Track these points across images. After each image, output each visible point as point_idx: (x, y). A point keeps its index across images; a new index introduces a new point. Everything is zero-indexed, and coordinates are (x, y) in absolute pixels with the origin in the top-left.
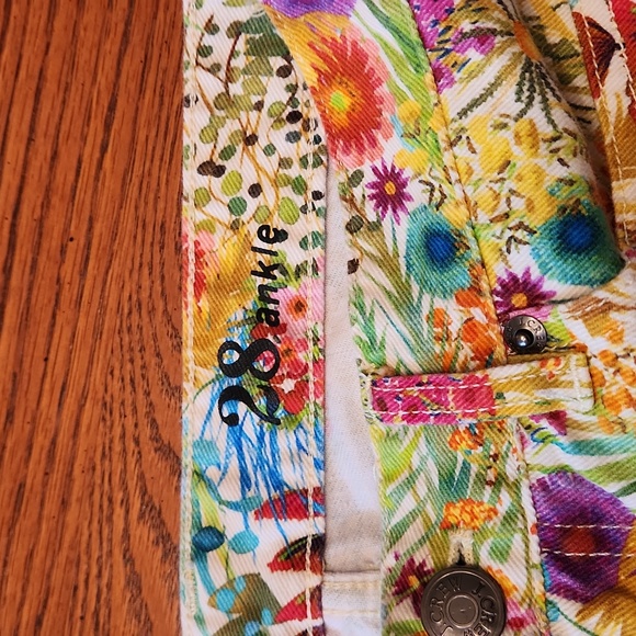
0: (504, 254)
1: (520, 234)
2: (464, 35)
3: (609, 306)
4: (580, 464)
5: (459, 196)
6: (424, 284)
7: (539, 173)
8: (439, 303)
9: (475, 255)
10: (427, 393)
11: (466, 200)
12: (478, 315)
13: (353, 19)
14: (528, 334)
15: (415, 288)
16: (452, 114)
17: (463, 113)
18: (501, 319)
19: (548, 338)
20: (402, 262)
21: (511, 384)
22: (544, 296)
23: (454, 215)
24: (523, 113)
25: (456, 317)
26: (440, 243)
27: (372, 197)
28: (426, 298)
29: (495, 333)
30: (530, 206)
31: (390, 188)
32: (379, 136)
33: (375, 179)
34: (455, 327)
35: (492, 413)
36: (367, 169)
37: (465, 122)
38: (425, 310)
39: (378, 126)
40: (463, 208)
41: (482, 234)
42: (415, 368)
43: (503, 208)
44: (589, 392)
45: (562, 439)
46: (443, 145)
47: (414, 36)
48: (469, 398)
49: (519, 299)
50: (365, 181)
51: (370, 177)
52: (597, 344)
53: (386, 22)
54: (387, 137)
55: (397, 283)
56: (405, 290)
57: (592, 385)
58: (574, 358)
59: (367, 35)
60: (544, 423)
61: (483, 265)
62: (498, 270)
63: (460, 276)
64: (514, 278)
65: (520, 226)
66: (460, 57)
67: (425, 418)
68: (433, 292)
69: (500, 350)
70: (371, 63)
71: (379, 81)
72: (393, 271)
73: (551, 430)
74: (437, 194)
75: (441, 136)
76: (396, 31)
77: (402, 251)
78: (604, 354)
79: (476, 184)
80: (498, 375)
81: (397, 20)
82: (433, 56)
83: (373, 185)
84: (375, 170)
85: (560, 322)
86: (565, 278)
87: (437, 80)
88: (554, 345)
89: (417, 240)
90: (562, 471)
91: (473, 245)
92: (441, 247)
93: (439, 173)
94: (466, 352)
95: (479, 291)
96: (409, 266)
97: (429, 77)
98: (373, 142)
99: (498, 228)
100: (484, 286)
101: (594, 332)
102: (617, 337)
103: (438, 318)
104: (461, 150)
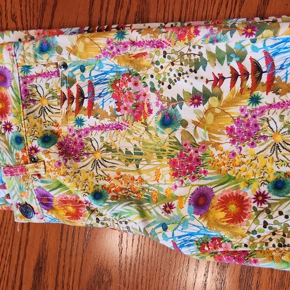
0: (31, 142)
1: (35, 138)
2: (30, 100)
3: (49, 152)
4: (42, 185)
5: (24, 130)
6: (14, 147)
7: (41, 128)
8: (18, 152)
9: (26, 142)
10: (14, 170)
11: (25, 131)
12: (25, 154)
13: (8, 90)
14: (34, 158)
15: (12, 148)
16: (25, 114)
17: (28, 114)
18: (29, 155)
19: (38, 159)
20: (10, 142)
21: (30, 168)
22: (38, 151)
23: (23, 134)
24: (40, 116)
25: (21, 154)
26: (19, 139)
27: (3, 128)
28: (15, 150)
29: (28, 158)
30: (38, 134)
31: (8, 126)
32: (7, 115)
33: (5, 124)
34: (20, 157)
35: (26, 173)
36: (3, 121)
37: (28, 116)
38: (15, 153)
39: (7, 113)
40: (25, 132)
41: (28, 138)
42: (12, 165)
43: (33, 133)
44: (44, 170)
45: (39, 180)
46: (22, 119)
47: (20, 97)
48: (22, 170)
49: (33, 151)
50: (2, 124)
51: (3, 123)
52: (46, 160)
53: (15, 93)
54: (9, 116)
55: (9, 147)
56: (10, 149)
57: (45, 168)
58: (42, 163)
59: (10, 94)
60: (36, 177)
61: (27, 144)
62: (30, 145)
63: (22, 146)
64: (33, 147)
65: (36, 137)
66: (29, 104)
67: (14, 175)
68: (16, 149)
69: (29, 162)
70: (8, 100)
71: (10, 104)
72: (7, 144)
73: (37, 178)
74: (19, 129)
75: (22, 118)
76: (16, 95)
77: (10, 140)
78: (48, 162)
79: (28, 128)
80: (27, 166)
81: (17, 93)
82: (23, 102)
83: (4, 125)
84: (5, 122)
85: (40, 155)
86: (43, 147)
87: (23, 107)
88: (39, 161)
89: (14, 138)
90: (40, 187)
91: (25, 140)
92: (19, 140)
93: (21, 125)
94: (22, 162)
95: (26, 150)
96: (11, 143)
97: (21, 106)
98: (6, 116)
99: (31, 137)
100: (27, 148)
101: (46, 157)
102: (50, 158)
103: (17, 155)
104: (26, 121)
